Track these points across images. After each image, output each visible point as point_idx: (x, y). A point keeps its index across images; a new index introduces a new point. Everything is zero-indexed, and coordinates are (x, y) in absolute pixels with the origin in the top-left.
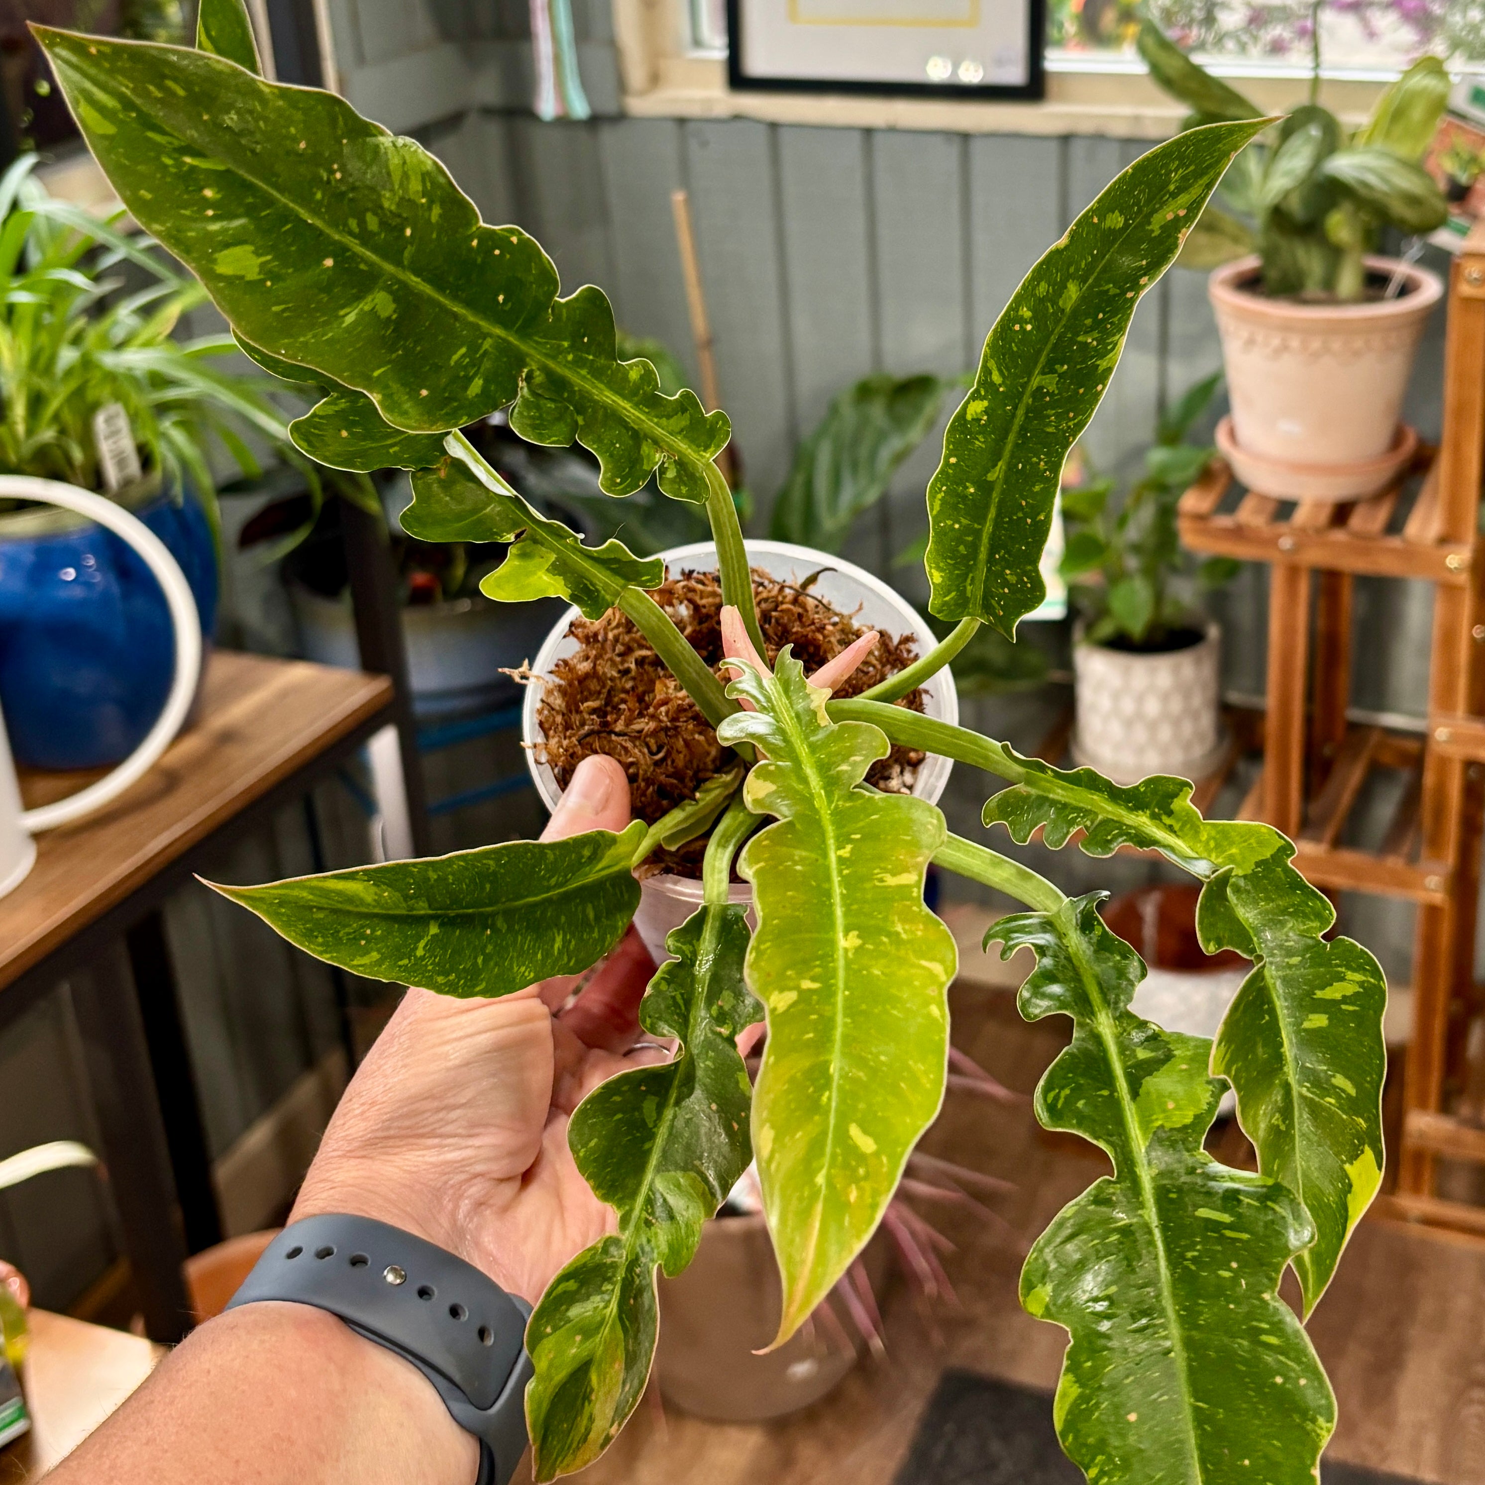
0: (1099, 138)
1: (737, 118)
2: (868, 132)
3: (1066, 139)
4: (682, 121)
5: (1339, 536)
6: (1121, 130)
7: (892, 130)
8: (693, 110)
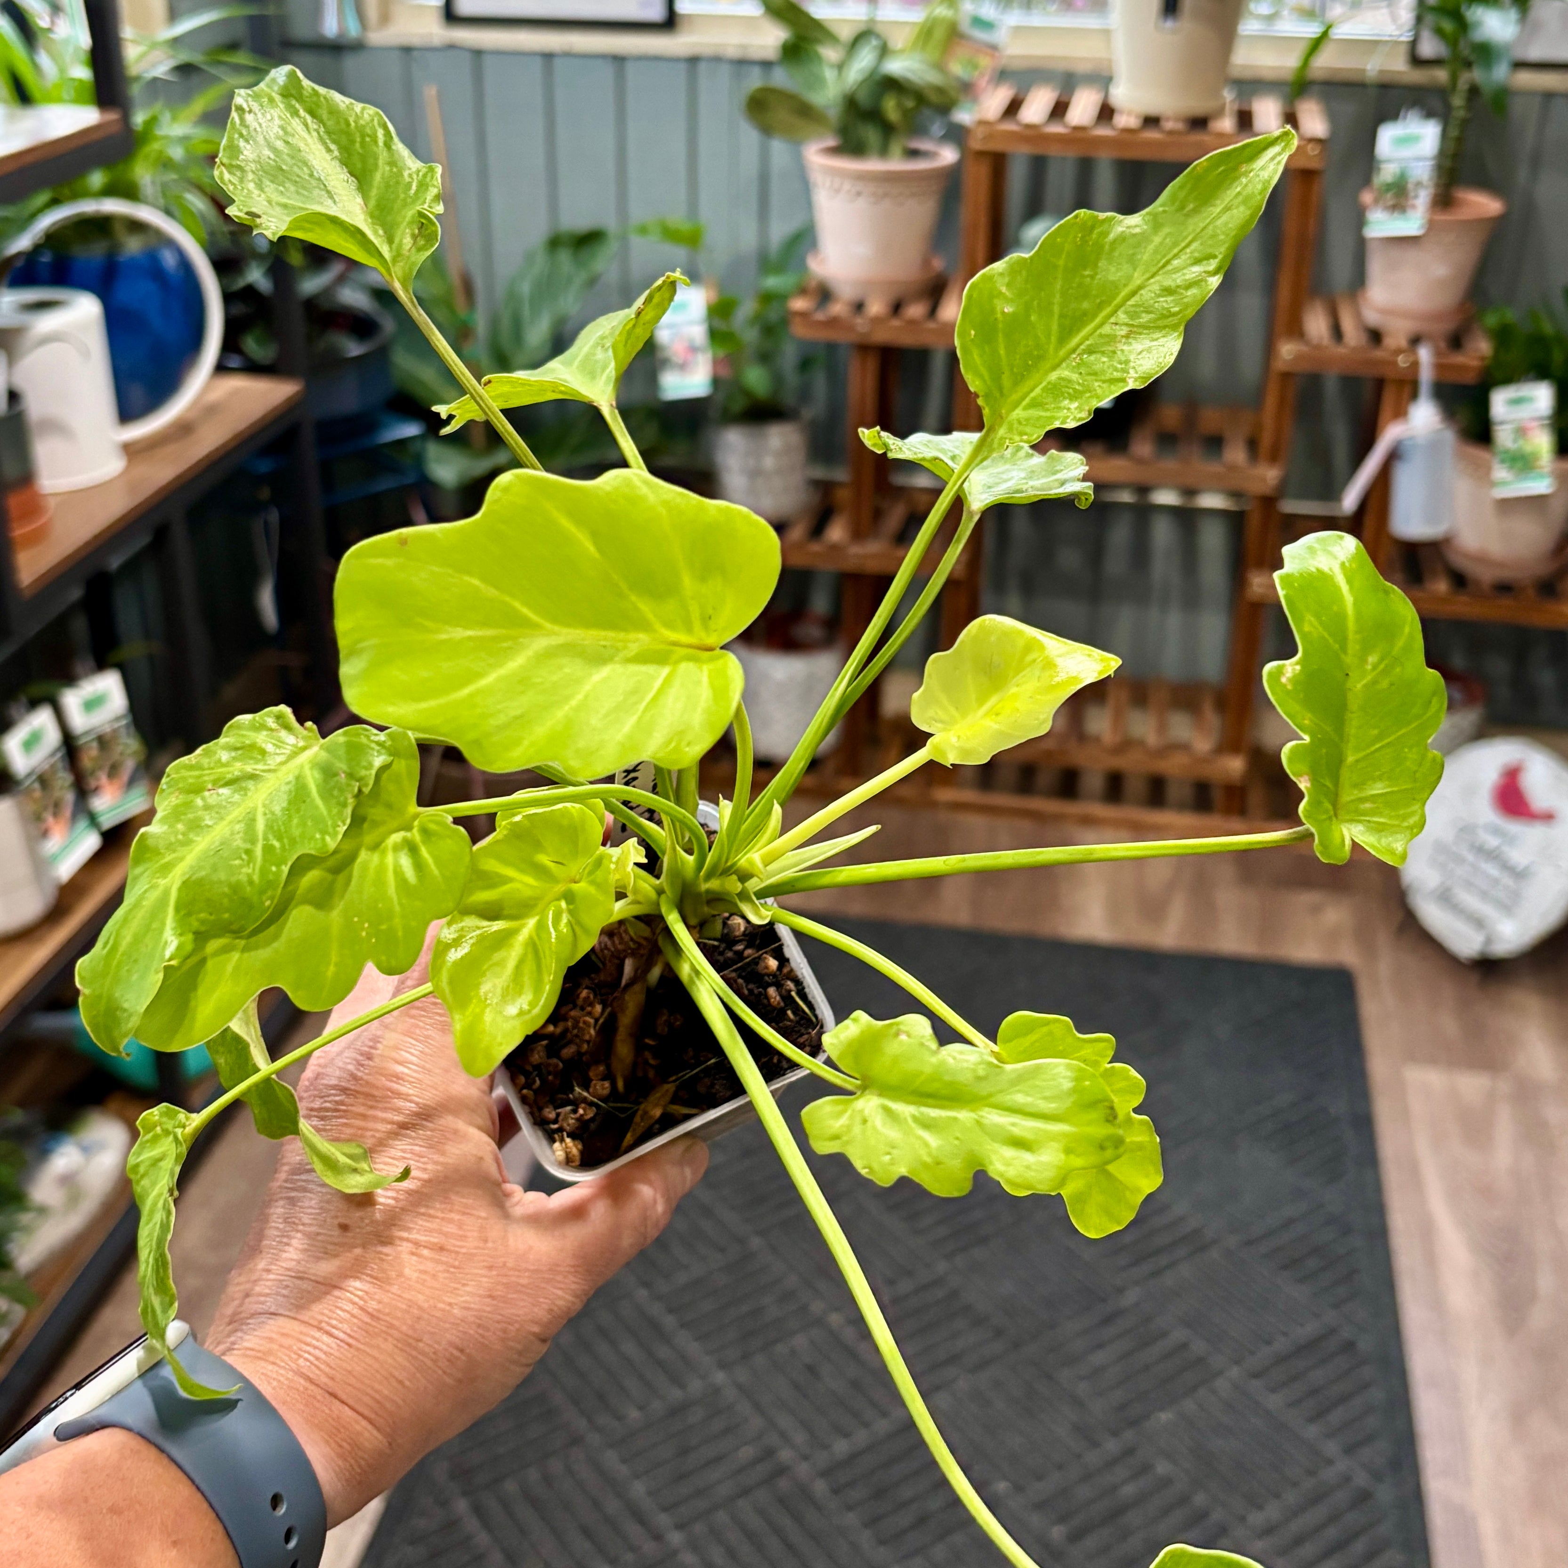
0: (717, 59)
1: (451, 47)
2: (548, 57)
3: (693, 61)
4: (407, 50)
5: (896, 323)
6: (732, 52)
7: (568, 55)
8: (416, 41)
